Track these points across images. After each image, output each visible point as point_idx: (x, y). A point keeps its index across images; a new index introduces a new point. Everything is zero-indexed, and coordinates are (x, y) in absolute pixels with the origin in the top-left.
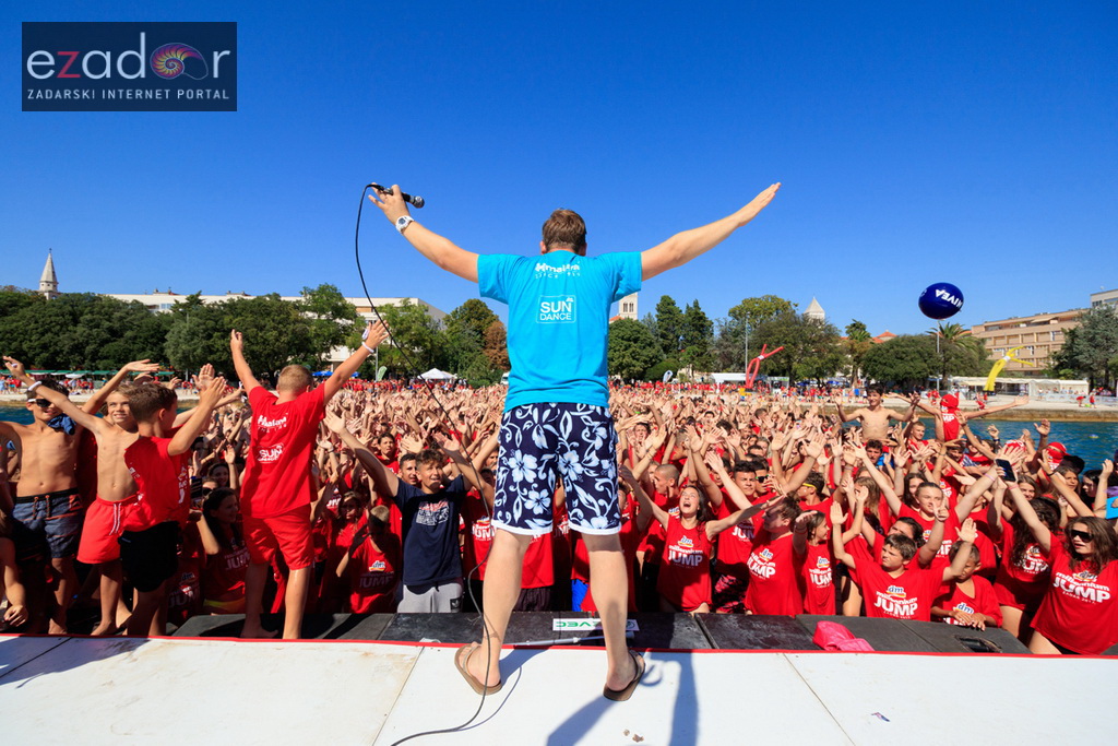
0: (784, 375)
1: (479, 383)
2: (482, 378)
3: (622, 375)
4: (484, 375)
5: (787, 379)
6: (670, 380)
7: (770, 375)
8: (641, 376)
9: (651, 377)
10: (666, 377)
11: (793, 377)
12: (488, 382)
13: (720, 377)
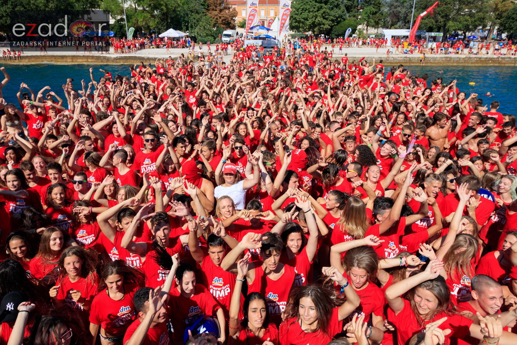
0: (439, 31)
1: (206, 39)
2: (207, 35)
3: (314, 32)
4: (208, 32)
5: (441, 34)
6: (350, 36)
7: (427, 31)
8: (328, 33)
9: (336, 33)
10: (348, 33)
11: (446, 32)
12: (211, 38)
13: (389, 33)
